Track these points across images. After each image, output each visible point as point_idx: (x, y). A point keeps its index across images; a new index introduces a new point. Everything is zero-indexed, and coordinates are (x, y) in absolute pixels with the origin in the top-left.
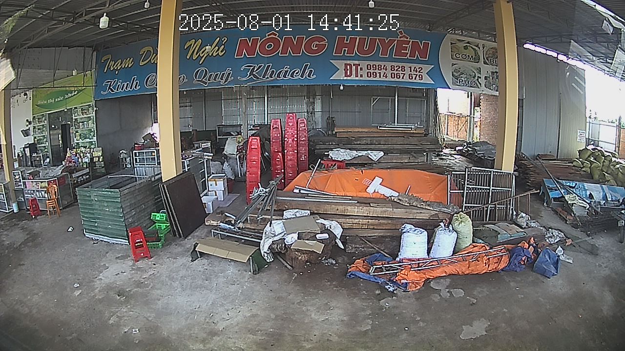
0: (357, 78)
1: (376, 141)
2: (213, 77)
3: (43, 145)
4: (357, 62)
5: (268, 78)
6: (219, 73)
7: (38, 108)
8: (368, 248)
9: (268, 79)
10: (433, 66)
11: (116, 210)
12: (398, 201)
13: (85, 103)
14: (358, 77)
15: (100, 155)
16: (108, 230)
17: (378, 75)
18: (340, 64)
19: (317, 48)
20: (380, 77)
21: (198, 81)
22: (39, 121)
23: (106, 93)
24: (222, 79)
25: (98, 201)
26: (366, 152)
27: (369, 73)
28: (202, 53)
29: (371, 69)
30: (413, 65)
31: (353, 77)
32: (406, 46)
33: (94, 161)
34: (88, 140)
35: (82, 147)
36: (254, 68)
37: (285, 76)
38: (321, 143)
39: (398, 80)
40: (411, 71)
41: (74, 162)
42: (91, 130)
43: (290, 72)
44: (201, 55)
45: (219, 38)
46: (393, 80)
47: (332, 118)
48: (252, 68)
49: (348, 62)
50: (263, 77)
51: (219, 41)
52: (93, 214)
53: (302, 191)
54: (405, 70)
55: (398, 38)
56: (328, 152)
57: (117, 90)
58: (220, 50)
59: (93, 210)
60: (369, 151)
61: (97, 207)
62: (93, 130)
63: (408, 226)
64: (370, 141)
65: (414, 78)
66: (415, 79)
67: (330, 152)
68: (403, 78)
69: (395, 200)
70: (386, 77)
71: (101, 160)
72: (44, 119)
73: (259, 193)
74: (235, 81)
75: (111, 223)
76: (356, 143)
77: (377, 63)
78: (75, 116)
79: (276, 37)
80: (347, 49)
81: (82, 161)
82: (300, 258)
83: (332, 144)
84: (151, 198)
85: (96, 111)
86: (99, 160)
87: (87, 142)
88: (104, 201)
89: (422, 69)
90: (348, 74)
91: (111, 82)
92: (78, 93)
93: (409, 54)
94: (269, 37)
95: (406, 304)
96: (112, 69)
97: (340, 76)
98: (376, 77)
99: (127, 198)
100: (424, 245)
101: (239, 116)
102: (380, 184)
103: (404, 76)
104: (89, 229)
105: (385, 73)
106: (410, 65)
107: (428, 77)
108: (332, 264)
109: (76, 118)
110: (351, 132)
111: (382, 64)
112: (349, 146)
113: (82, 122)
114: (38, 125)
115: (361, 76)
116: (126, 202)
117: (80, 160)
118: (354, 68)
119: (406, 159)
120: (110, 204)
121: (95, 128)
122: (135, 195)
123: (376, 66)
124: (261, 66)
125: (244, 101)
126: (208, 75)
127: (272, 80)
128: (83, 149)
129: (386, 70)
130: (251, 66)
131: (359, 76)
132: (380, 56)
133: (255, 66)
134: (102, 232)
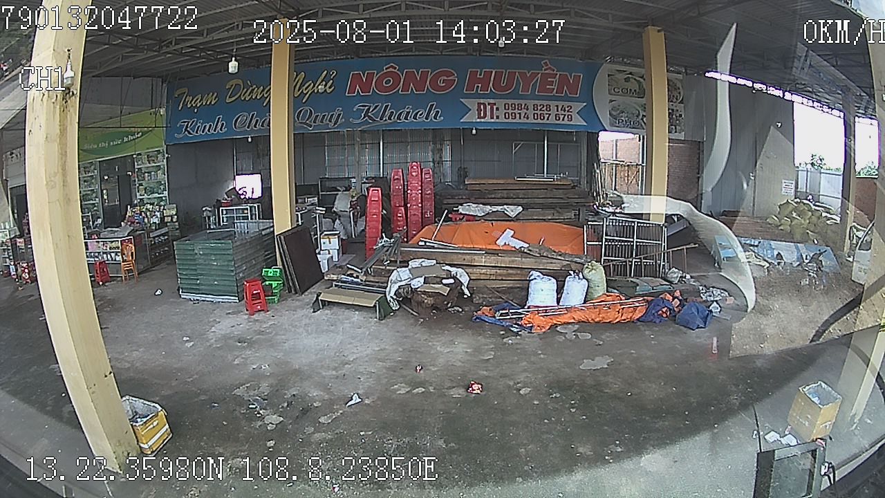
0: (492, 120)
1: (514, 194)
2: (320, 118)
3: (91, 202)
4: (492, 101)
5: (386, 120)
6: (327, 114)
7: (85, 153)
8: (496, 298)
9: (386, 122)
10: (585, 104)
11: (226, 263)
12: (528, 252)
13: (152, 148)
14: (493, 118)
15: (174, 213)
16: (214, 288)
17: (517, 116)
18: (472, 103)
19: (444, 84)
20: (520, 118)
21: (301, 123)
22: (85, 172)
23: (181, 136)
24: (331, 122)
25: (203, 254)
26: (502, 207)
27: (507, 114)
28: (306, 89)
29: (508, 109)
30: (560, 104)
31: (488, 119)
32: (552, 80)
33: (166, 220)
34: (157, 195)
35: (148, 203)
36: (369, 109)
37: (406, 118)
38: (450, 197)
39: (541, 122)
40: (558, 111)
41: (137, 223)
42: (161, 182)
43: (413, 112)
44: (305, 92)
45: (326, 72)
46: (536, 121)
47: (464, 168)
48: (367, 108)
49: (482, 101)
50: (381, 119)
51: (326, 75)
52: (196, 270)
53: (427, 244)
54: (550, 110)
55: (542, 70)
56: (457, 207)
57: (197, 132)
58: (329, 85)
59: (196, 265)
60: (505, 206)
61: (201, 261)
62: (163, 182)
63: (535, 274)
64: (507, 194)
65: (561, 119)
66: (563, 120)
67: (460, 207)
68: (548, 119)
69: (525, 251)
70: (528, 118)
71: (174, 220)
72: (93, 167)
73: (383, 243)
74: (347, 124)
75: (217, 278)
76: (490, 197)
77: (517, 102)
78: (138, 165)
79: (396, 71)
80: (480, 85)
81: (149, 222)
82: (426, 301)
83: (462, 198)
84: (261, 254)
85: (167, 158)
86: (172, 220)
87: (155, 198)
88: (211, 254)
89: (571, 107)
90: (482, 115)
91: (189, 122)
92: (142, 135)
93: (555, 91)
94: (388, 70)
95: (529, 342)
96: (189, 106)
97: (471, 117)
98: (515, 118)
99: (239, 250)
100: (552, 292)
101: (348, 166)
102: (512, 237)
103: (548, 117)
104: (185, 289)
105: (526, 114)
106: (557, 103)
107: (579, 117)
108: (458, 311)
109: (139, 167)
110: (484, 184)
111: (523, 102)
112: (483, 200)
113: (148, 173)
114: (85, 175)
115: (498, 117)
116: (238, 254)
117: (146, 220)
118: (488, 107)
119: (549, 215)
120: (218, 257)
121: (166, 179)
122: (246, 248)
123: (515, 105)
124: (377, 106)
125: (357, 148)
126: (314, 116)
127: (391, 123)
128: (149, 207)
129: (527, 110)
130: (365, 106)
131: (495, 117)
132: (520, 93)
133: (370, 106)
134: (205, 290)
